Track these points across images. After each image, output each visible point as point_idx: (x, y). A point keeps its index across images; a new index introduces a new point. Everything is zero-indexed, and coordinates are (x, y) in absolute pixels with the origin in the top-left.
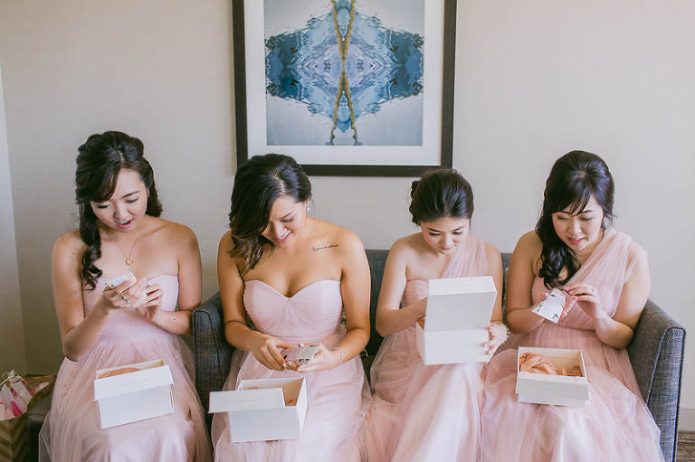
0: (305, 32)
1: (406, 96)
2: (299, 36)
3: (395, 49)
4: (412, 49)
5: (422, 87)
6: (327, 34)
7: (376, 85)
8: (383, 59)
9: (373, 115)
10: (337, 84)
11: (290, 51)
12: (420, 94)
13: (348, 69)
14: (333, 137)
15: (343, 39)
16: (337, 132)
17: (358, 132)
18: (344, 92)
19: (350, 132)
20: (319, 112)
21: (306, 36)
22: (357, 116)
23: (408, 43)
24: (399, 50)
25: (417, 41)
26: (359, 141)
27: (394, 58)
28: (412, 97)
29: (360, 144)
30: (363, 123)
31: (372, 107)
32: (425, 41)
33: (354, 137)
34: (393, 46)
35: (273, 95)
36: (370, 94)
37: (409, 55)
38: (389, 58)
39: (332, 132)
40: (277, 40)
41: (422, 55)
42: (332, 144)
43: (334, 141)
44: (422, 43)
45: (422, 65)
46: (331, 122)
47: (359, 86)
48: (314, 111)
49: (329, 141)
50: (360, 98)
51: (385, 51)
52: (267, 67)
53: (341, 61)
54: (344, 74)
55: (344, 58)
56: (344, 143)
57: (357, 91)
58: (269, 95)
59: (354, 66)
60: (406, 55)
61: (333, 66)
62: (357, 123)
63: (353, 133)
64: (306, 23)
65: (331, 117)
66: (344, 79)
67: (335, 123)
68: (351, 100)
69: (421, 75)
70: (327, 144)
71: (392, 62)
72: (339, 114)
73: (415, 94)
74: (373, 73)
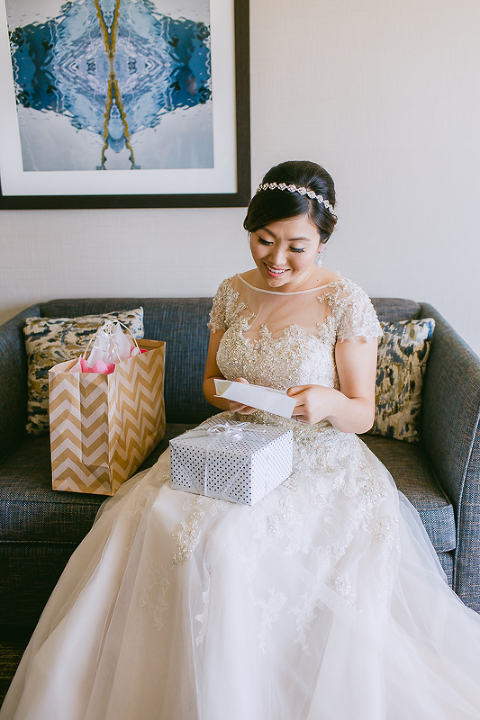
0: (59, 21)
1: (191, 105)
2: (53, 27)
3: (174, 43)
4: (195, 42)
5: (210, 93)
6: (88, 23)
7: (154, 90)
8: (160, 57)
9: (152, 130)
10: (104, 90)
11: (42, 47)
12: (208, 101)
13: (118, 70)
14: (104, 159)
15: (109, 30)
16: (110, 152)
17: (134, 152)
18: (115, 101)
19: (125, 153)
20: (85, 127)
21: (62, 27)
22: (133, 132)
23: (190, 35)
24: (180, 42)
25: (201, 32)
26: (137, 163)
27: (175, 55)
28: (199, 106)
29: (138, 168)
30: (141, 140)
31: (150, 119)
32: (212, 31)
33: (131, 159)
34: (173, 38)
35: (27, 106)
36: (146, 104)
37: (192, 50)
38: (168, 56)
39: (103, 152)
40: (25, 33)
41: (208, 50)
42: (102, 167)
43: (106, 164)
44: (209, 34)
45: (210, 63)
46: (100, 141)
47: (132, 93)
48: (79, 126)
49: (100, 164)
50: (135, 108)
51: (162, 46)
52: (15, 69)
53: (108, 60)
54: (112, 77)
55: (111, 56)
56: (118, 167)
57: (131, 99)
58: (21, 106)
59: (125, 66)
60: (189, 51)
61: (99, 67)
62: (133, 140)
63: (129, 154)
64: (60, 9)
65: (100, 133)
66: (113, 84)
67: (107, 142)
68: (124, 111)
69: (209, 77)
70: (98, 168)
71: (171, 60)
72: (111, 128)
73: (203, 102)
74: (148, 75)
